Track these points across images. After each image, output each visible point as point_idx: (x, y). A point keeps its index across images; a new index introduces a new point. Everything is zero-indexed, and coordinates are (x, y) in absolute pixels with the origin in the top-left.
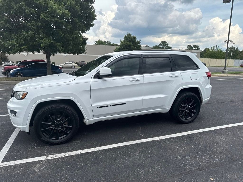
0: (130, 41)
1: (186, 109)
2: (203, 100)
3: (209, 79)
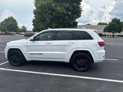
0: (115, 22)
1: (80, 63)
2: (95, 60)
3: (101, 46)
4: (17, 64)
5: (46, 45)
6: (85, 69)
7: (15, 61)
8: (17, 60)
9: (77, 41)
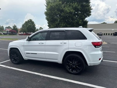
1: (73, 65)
2: (88, 62)
3: (96, 47)
4: (16, 62)
5: (39, 44)
6: (78, 72)
7: (15, 60)
8: (17, 58)
9: (69, 40)
